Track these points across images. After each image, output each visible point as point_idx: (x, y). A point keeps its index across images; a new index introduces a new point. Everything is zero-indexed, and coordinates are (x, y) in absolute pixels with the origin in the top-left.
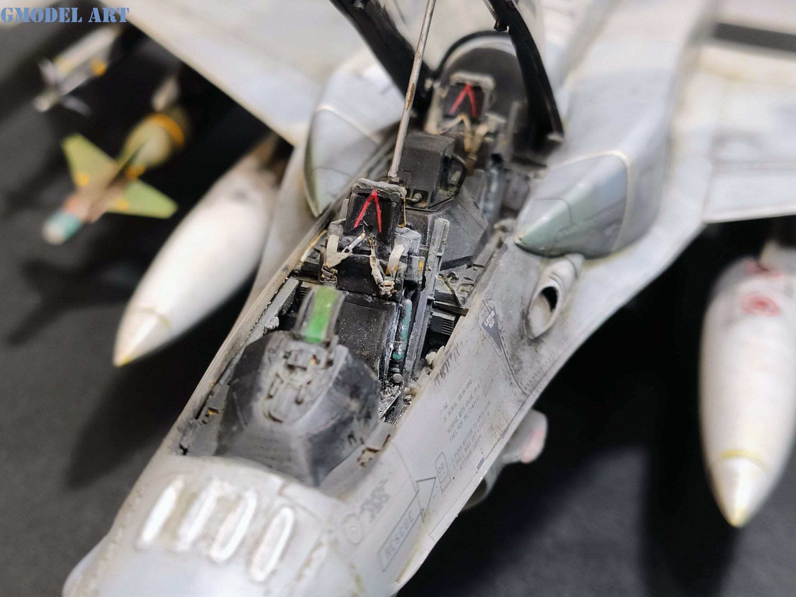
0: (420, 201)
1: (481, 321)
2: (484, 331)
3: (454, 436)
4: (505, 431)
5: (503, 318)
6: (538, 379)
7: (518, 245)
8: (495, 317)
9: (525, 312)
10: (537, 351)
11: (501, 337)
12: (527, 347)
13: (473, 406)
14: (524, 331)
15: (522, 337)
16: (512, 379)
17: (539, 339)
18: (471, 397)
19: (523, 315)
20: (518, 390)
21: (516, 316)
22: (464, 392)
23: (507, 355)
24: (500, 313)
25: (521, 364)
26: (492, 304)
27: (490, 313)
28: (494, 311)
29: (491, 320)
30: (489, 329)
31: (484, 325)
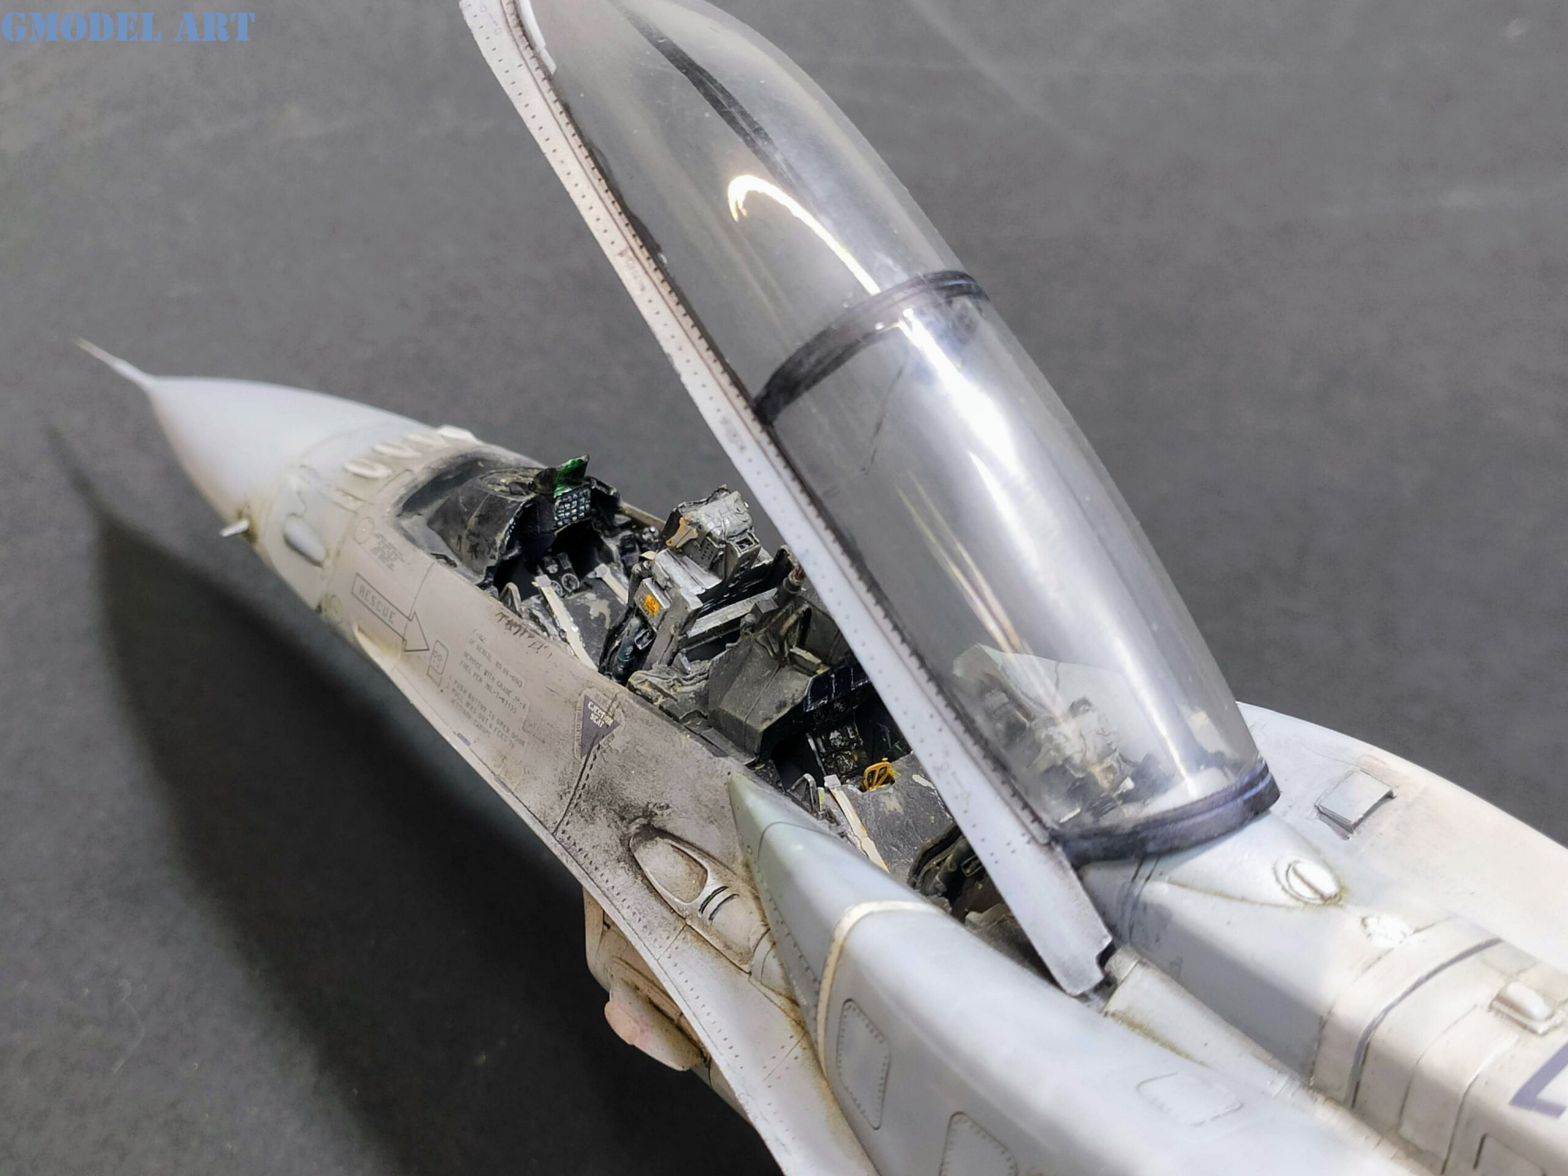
1: (587, 692)
3: (466, 667)
4: (505, 786)
5: (618, 752)
6: (581, 858)
9: (657, 823)
10: (618, 861)
12: (614, 835)
13: (503, 700)
14: (632, 821)
15: (623, 819)
16: (566, 800)
17: (636, 866)
18: (508, 692)
19: (648, 814)
20: (558, 813)
21: (637, 793)
22: (506, 672)
23: (584, 776)
24: (618, 741)
25: (590, 819)
26: (620, 717)
27: (607, 713)
28: (615, 725)
29: (599, 717)
30: (587, 713)
31: (587, 699)
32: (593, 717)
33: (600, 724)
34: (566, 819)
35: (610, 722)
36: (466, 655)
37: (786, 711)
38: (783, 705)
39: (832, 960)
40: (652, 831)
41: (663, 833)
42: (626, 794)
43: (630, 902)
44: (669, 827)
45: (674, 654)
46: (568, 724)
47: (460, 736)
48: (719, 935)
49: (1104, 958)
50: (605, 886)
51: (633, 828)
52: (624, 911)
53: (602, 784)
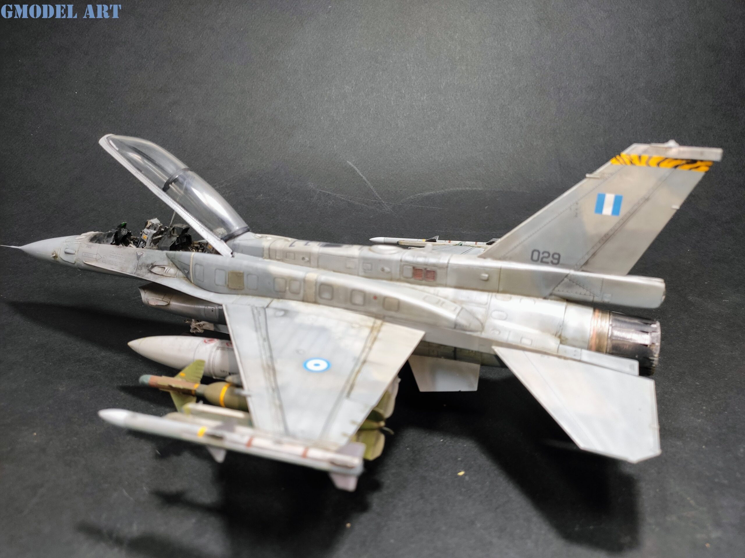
1: (137, 251)
2: (135, 253)
3: (111, 257)
4: (122, 271)
5: (144, 258)
6: (141, 275)
7: (166, 253)
8: (141, 255)
9: (154, 265)
10: (148, 273)
11: (140, 259)
12: (146, 270)
13: (120, 259)
15: (147, 267)
16: (136, 269)
17: (151, 272)
18: (120, 257)
19: (152, 264)
20: (135, 271)
21: (149, 262)
22: (119, 254)
23: (138, 264)
24: (144, 256)
25: (141, 269)
26: (144, 252)
27: (141, 253)
29: (139, 254)
30: (137, 254)
31: (137, 252)
32: (138, 254)
33: (140, 255)
34: (137, 271)
35: (142, 254)
36: (110, 255)
37: (173, 243)
38: (172, 242)
39: (191, 261)
40: (153, 266)
41: (155, 266)
42: (147, 263)
43: (152, 277)
44: (157, 264)
45: (151, 243)
46: (135, 257)
47: (112, 268)
48: (170, 274)
49: (232, 253)
50: (146, 276)
51: (150, 267)
53: (142, 264)
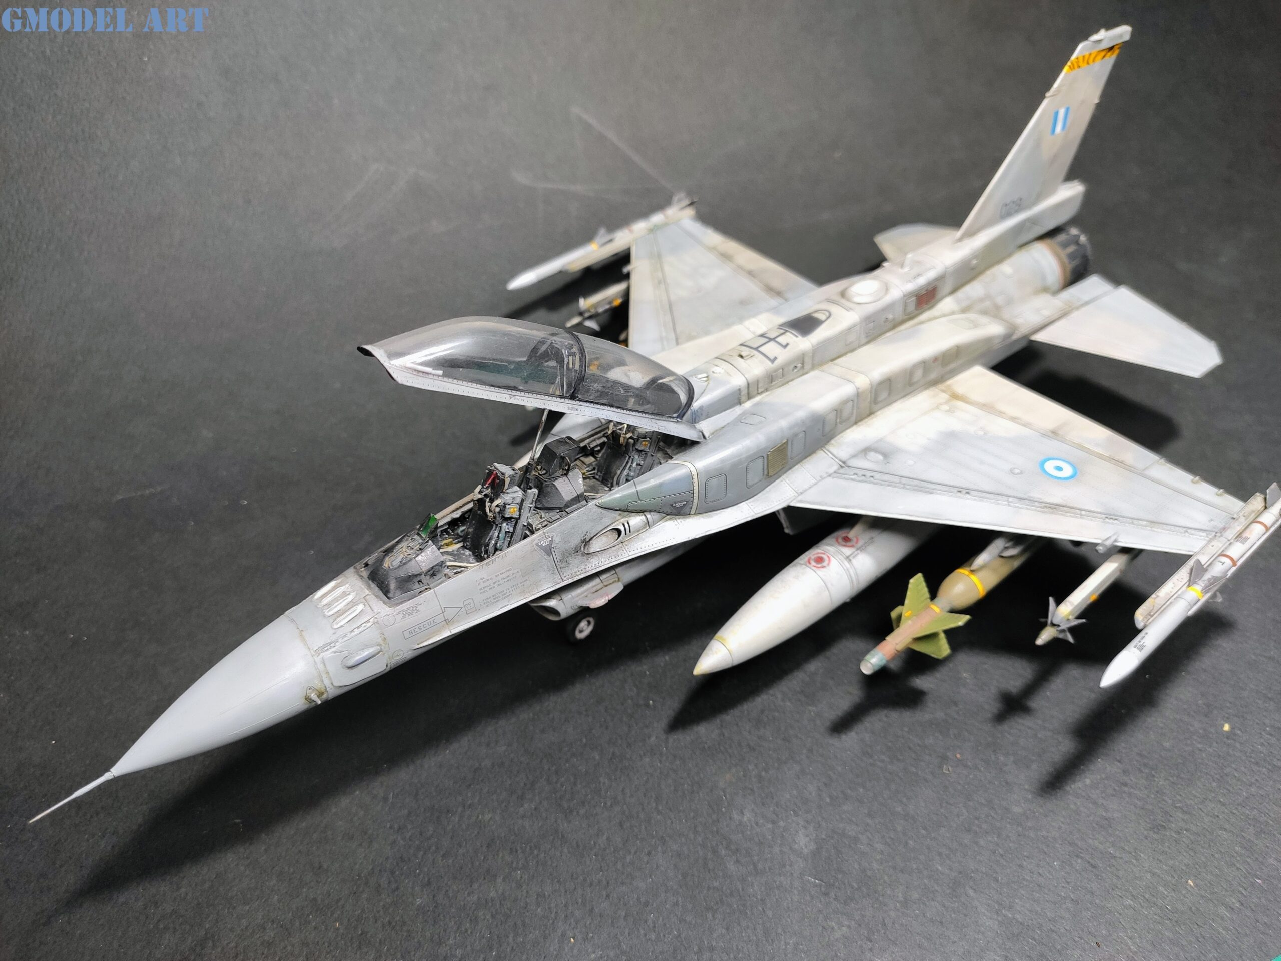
0: (545, 474)
2: (536, 547)
5: (561, 541)
6: (577, 573)
7: (597, 505)
8: (551, 541)
9: (587, 540)
10: (588, 559)
12: (578, 556)
14: (580, 549)
16: (556, 571)
19: (583, 541)
20: (557, 576)
22: (501, 574)
23: (555, 559)
24: (557, 539)
25: (568, 563)
27: (547, 539)
28: (552, 537)
31: (537, 544)
32: (545, 543)
34: (562, 574)
39: (695, 480)
40: (587, 543)
41: (591, 539)
42: (572, 546)
43: (603, 560)
44: (592, 536)
46: (538, 556)
48: (635, 531)
50: (594, 567)
51: (583, 549)
52: (606, 563)
53: (564, 554)
